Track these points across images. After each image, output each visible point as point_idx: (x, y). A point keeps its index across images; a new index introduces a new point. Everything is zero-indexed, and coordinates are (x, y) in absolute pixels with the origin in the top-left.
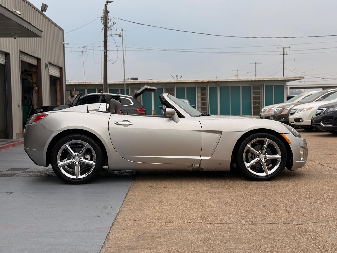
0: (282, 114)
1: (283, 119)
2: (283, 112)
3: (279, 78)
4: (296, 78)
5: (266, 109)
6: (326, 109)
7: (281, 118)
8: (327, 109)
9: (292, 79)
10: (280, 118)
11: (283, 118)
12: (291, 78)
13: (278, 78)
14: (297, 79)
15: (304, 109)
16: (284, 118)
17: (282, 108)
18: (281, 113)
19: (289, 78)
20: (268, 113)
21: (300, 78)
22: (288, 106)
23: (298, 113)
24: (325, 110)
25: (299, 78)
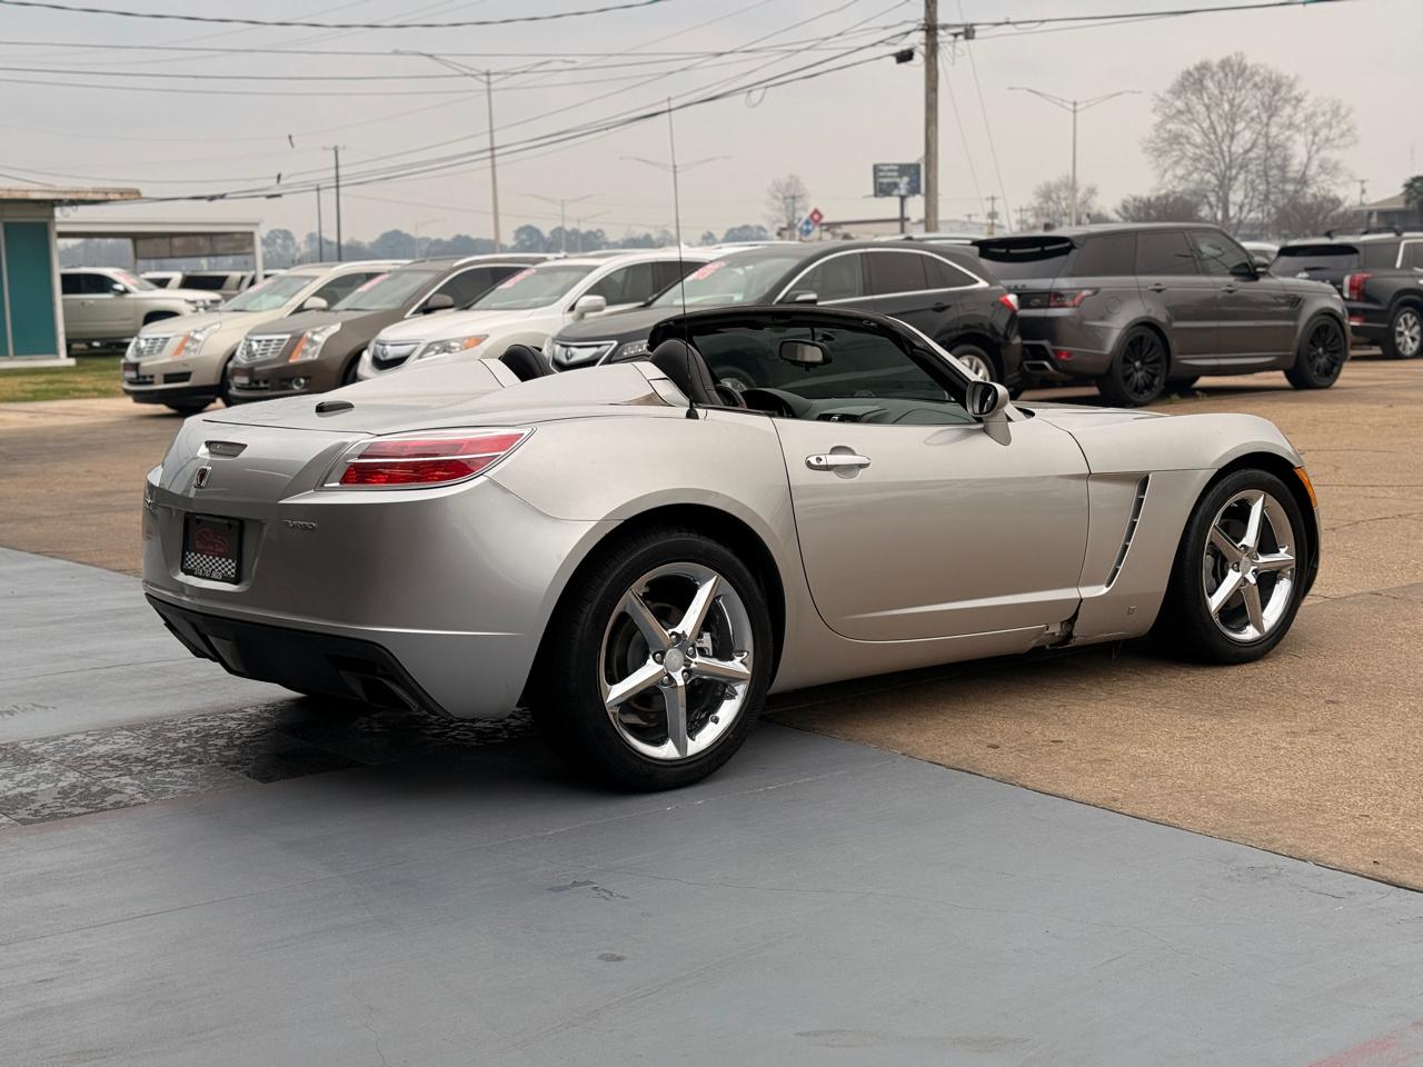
0: (291, 361)
1: (298, 384)
2: (295, 353)
3: (33, 191)
4: (107, 193)
5: (166, 339)
6: (615, 343)
7: (290, 380)
8: (619, 345)
9: (90, 196)
10: (283, 380)
11: (302, 381)
12: (87, 192)
13: (27, 191)
14: (111, 196)
15: (453, 344)
16: (304, 378)
17: (287, 337)
18: (289, 356)
19: (77, 192)
20: (177, 358)
21: (125, 196)
22: (319, 326)
23: (422, 360)
24: (613, 347)
25: (121, 194)
